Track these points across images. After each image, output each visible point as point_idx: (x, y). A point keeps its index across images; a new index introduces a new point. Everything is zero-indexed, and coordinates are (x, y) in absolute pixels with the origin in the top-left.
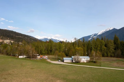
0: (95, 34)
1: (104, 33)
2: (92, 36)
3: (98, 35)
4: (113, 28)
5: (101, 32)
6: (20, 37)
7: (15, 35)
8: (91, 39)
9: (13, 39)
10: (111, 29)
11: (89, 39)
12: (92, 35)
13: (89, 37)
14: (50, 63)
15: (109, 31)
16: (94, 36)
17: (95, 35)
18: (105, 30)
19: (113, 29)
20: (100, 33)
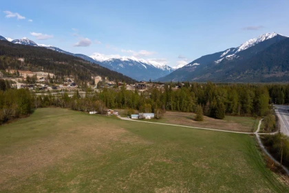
0: (232, 49)
1: (253, 47)
2: (224, 54)
3: (239, 50)
4: (275, 35)
5: (247, 44)
6: (63, 63)
7: (54, 60)
8: (221, 60)
9: (51, 69)
10: (270, 37)
11: (217, 62)
12: (226, 51)
13: (218, 55)
14: (120, 119)
15: (265, 41)
16: (229, 53)
17: (232, 51)
18: (255, 40)
19: (275, 37)
20: (243, 46)
